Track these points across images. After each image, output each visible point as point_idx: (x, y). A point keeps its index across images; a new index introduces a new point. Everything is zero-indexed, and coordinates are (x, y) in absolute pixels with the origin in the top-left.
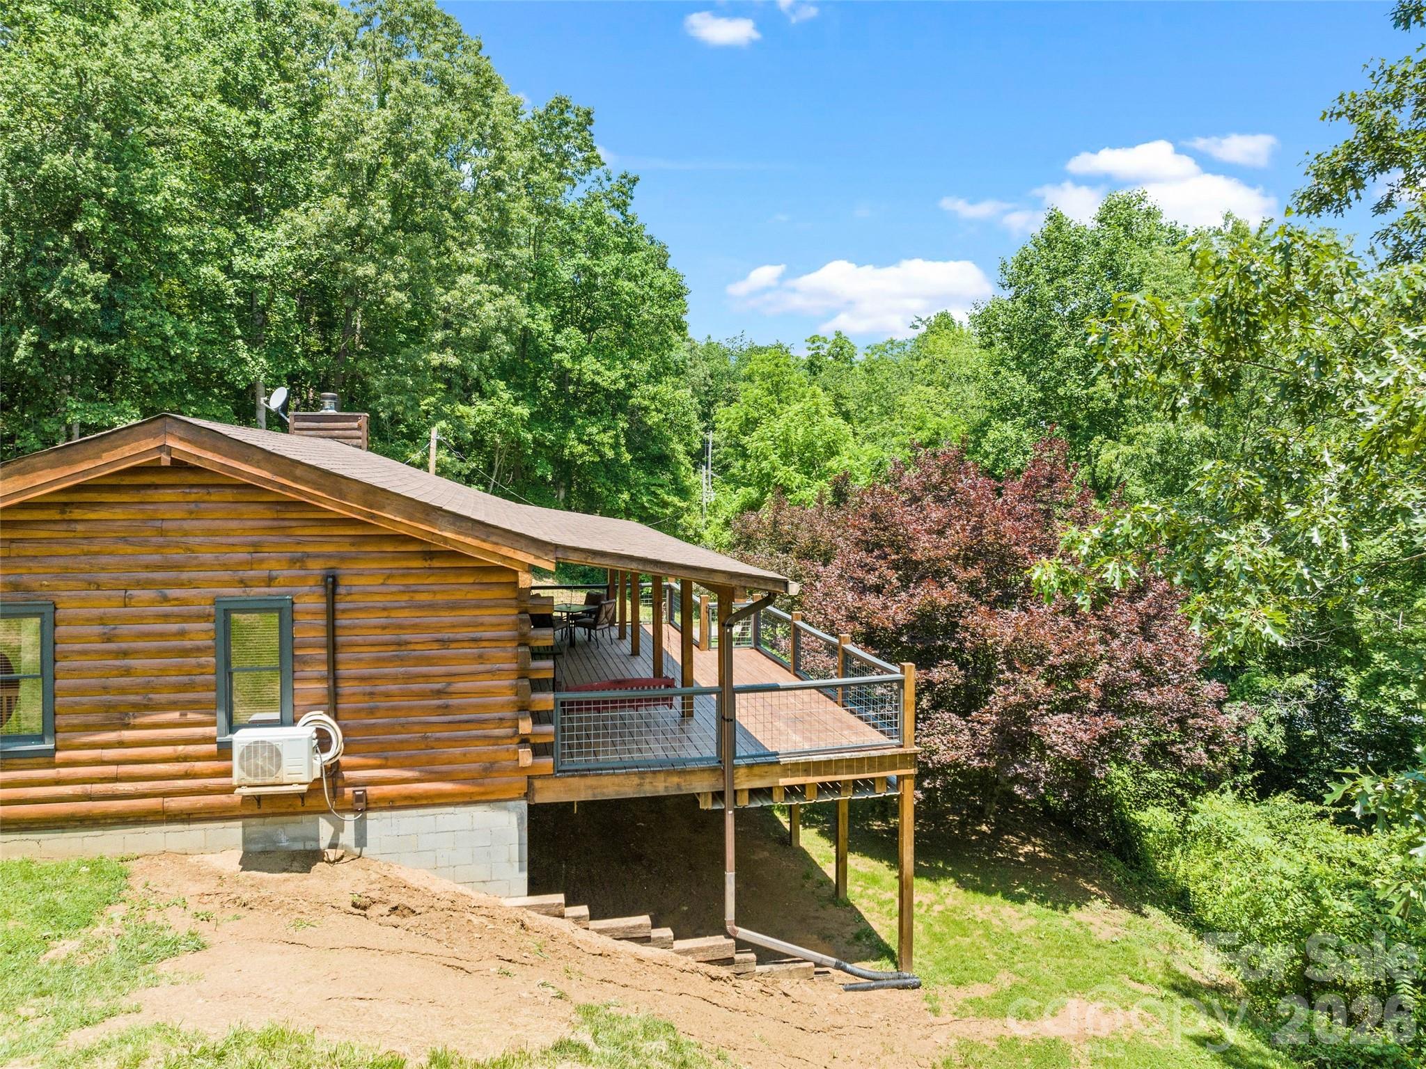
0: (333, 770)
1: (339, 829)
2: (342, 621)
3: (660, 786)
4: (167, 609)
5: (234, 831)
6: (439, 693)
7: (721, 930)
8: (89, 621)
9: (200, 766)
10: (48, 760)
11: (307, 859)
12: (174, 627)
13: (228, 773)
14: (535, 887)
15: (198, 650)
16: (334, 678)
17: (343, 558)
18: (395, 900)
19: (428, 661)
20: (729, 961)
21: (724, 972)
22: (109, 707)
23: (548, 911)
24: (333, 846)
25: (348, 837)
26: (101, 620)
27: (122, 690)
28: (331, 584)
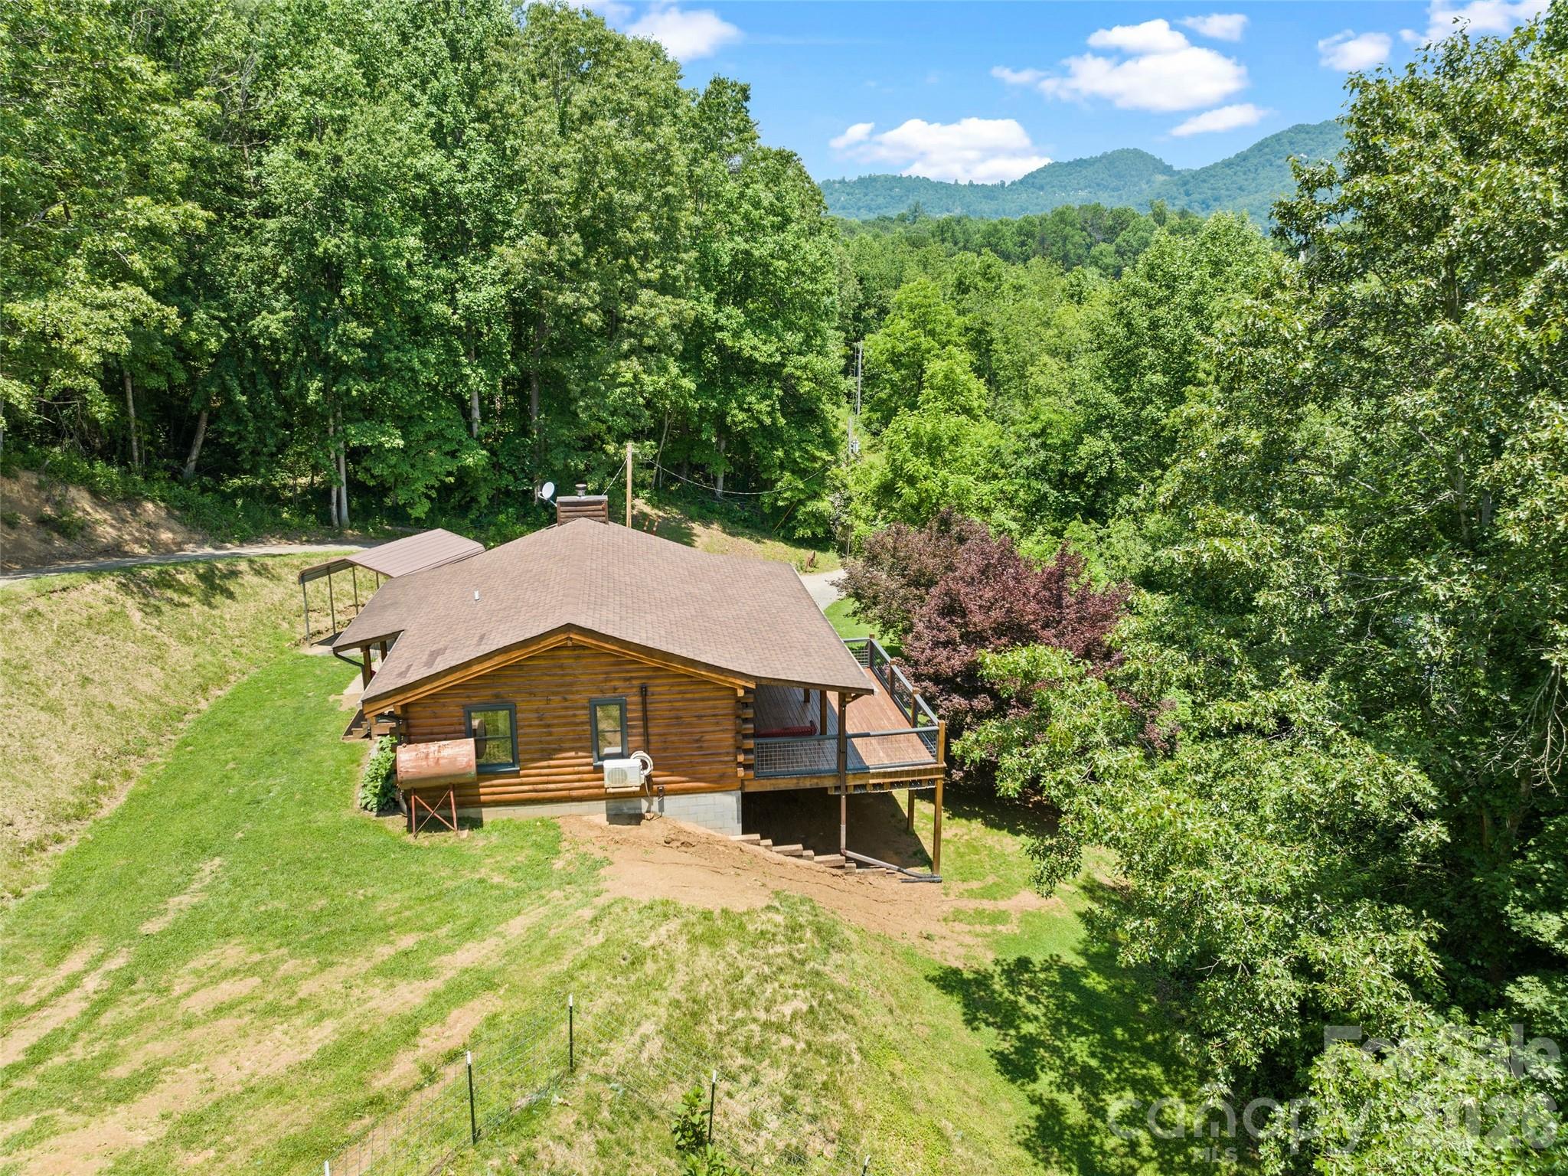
0: (649, 778)
1: (651, 804)
2: (650, 707)
3: (807, 784)
4: (567, 704)
5: (602, 805)
6: (697, 741)
7: (838, 851)
8: (531, 711)
9: (585, 776)
10: (516, 774)
11: (637, 818)
12: (571, 713)
13: (602, 779)
14: (745, 831)
15: (582, 723)
16: (646, 734)
17: (649, 678)
18: (683, 838)
19: (690, 725)
20: (842, 867)
21: (839, 872)
22: (542, 750)
23: (752, 842)
24: (648, 811)
25: (655, 807)
26: (537, 711)
27: (548, 743)
28: (644, 691)
